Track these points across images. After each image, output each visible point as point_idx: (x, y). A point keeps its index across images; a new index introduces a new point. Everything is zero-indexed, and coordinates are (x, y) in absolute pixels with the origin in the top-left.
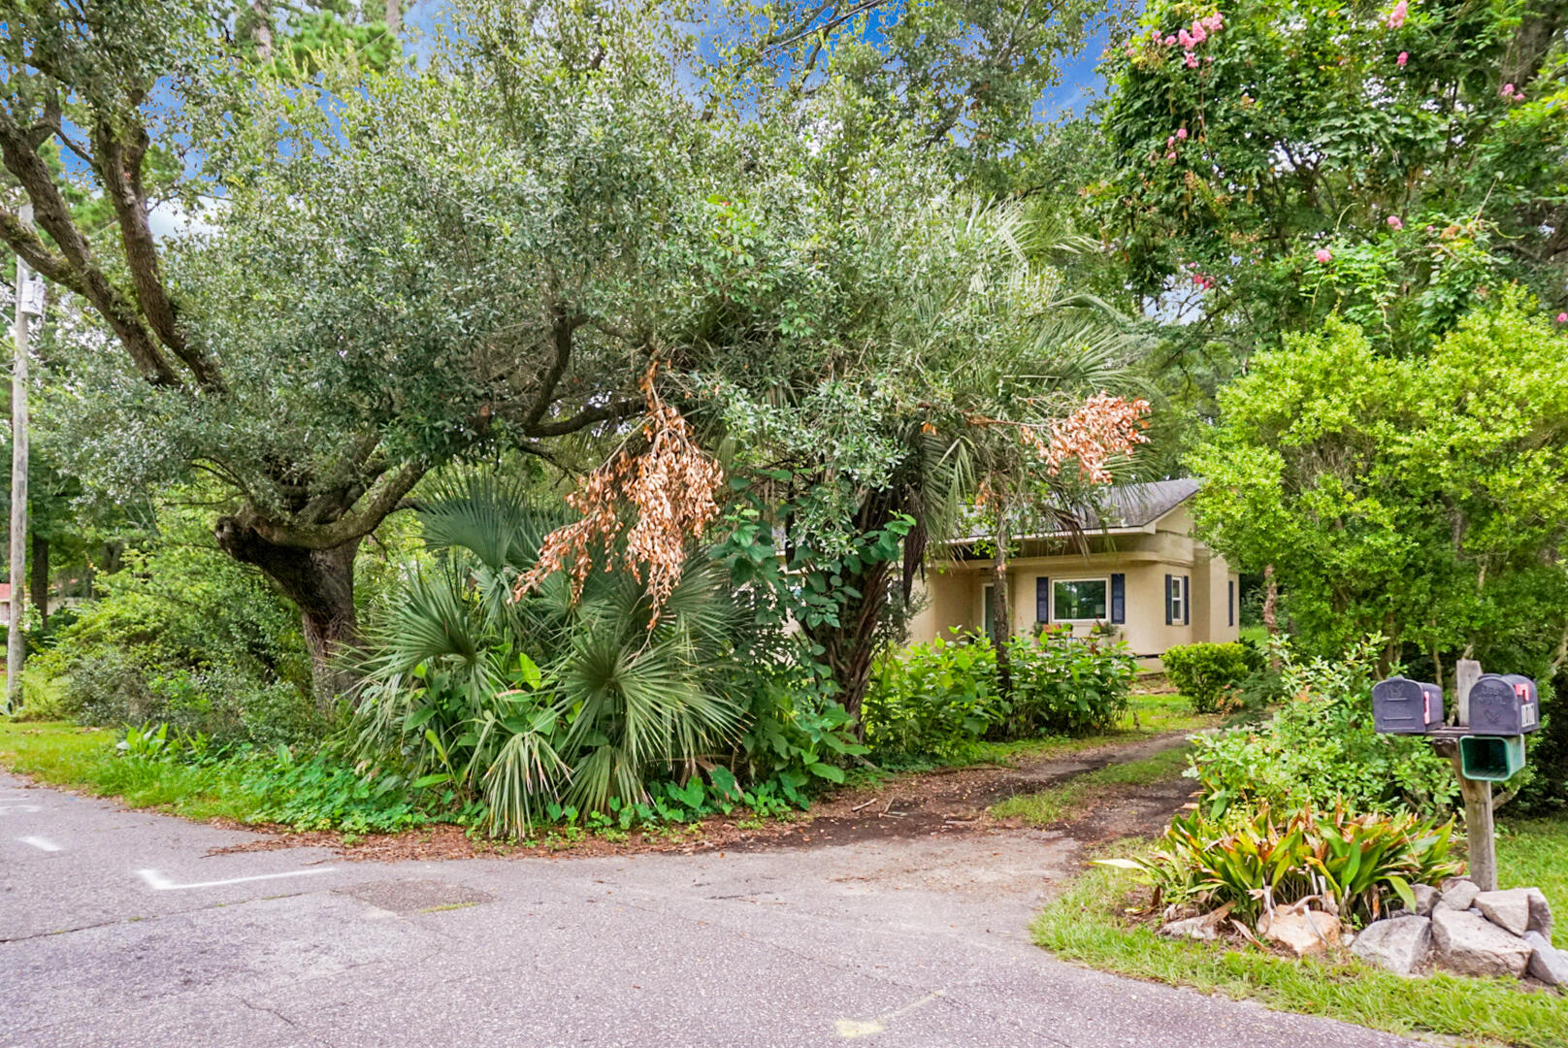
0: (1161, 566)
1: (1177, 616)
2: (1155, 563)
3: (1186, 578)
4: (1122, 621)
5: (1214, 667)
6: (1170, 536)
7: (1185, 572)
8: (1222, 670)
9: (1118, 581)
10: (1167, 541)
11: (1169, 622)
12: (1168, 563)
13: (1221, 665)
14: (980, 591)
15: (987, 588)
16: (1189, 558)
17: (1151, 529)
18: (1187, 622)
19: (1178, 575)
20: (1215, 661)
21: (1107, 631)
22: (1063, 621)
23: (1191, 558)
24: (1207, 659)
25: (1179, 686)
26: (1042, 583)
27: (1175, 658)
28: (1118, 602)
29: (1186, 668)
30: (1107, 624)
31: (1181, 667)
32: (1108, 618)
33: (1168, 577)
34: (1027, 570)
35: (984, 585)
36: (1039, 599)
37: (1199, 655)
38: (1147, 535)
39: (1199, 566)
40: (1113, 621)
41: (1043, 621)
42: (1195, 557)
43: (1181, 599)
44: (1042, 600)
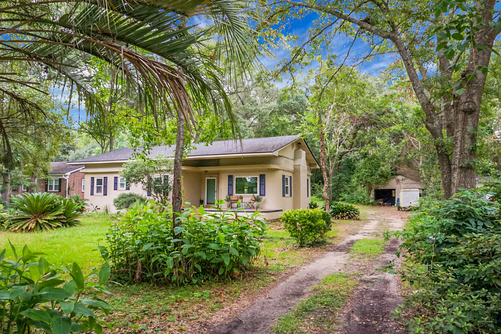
0: (280, 171)
1: (287, 193)
2: (278, 170)
3: (291, 177)
4: (264, 195)
5: (308, 222)
6: (284, 158)
7: (291, 174)
8: (313, 224)
9: (262, 177)
10: (283, 160)
11: (284, 196)
12: (284, 170)
13: (312, 222)
14: (205, 180)
15: (208, 180)
16: (292, 168)
17: (276, 153)
18: (291, 196)
19: (288, 175)
20: (309, 219)
21: (257, 200)
22: (239, 195)
23: (293, 169)
24: (305, 218)
25: (290, 231)
26: (230, 178)
27: (288, 217)
28: (263, 186)
29: (294, 222)
30: (258, 196)
31: (290, 221)
32: (258, 194)
33: (284, 176)
34: (224, 172)
35: (207, 178)
36: (229, 185)
37: (300, 215)
38: (275, 157)
39: (296, 172)
40: (261, 195)
41: (230, 194)
42: (294, 168)
43: (289, 186)
44: (230, 185)
